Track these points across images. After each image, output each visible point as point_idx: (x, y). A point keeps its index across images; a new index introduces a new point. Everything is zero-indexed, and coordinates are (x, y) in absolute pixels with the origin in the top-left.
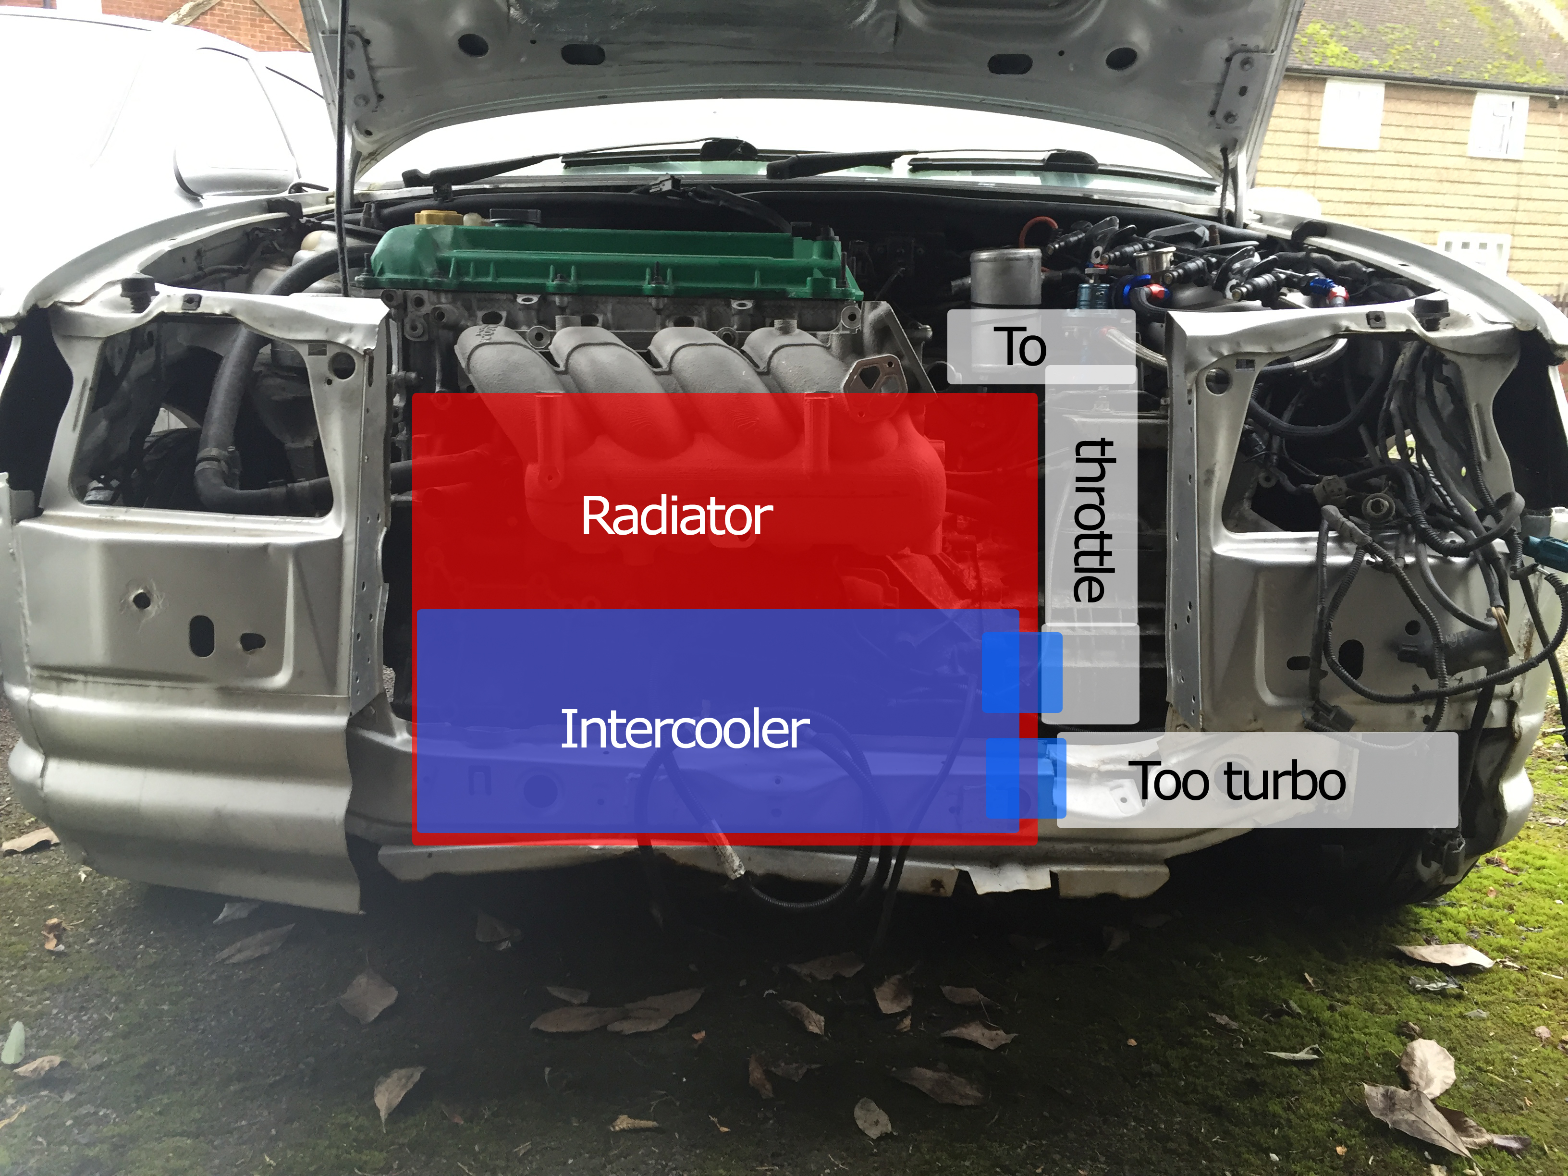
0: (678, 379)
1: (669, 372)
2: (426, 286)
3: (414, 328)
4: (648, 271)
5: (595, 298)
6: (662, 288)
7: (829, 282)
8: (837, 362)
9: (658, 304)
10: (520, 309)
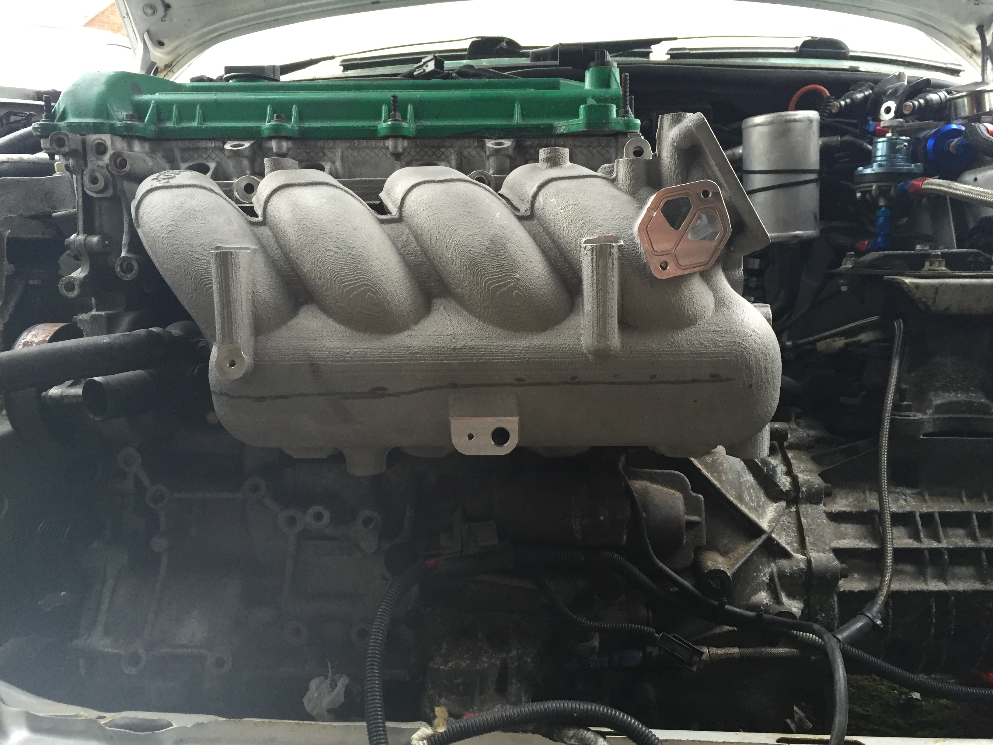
0: (410, 228)
1: (400, 220)
2: (113, 131)
3: (94, 181)
4: (384, 108)
5: (320, 144)
6: (400, 128)
7: (607, 110)
8: (626, 198)
9: (396, 147)
10: (229, 157)
